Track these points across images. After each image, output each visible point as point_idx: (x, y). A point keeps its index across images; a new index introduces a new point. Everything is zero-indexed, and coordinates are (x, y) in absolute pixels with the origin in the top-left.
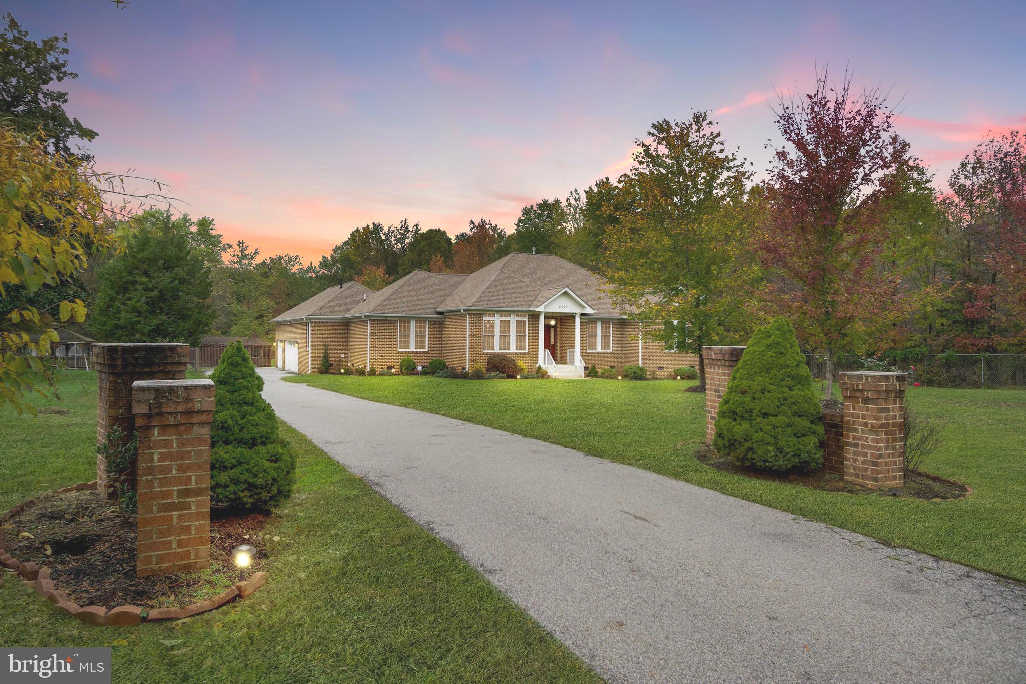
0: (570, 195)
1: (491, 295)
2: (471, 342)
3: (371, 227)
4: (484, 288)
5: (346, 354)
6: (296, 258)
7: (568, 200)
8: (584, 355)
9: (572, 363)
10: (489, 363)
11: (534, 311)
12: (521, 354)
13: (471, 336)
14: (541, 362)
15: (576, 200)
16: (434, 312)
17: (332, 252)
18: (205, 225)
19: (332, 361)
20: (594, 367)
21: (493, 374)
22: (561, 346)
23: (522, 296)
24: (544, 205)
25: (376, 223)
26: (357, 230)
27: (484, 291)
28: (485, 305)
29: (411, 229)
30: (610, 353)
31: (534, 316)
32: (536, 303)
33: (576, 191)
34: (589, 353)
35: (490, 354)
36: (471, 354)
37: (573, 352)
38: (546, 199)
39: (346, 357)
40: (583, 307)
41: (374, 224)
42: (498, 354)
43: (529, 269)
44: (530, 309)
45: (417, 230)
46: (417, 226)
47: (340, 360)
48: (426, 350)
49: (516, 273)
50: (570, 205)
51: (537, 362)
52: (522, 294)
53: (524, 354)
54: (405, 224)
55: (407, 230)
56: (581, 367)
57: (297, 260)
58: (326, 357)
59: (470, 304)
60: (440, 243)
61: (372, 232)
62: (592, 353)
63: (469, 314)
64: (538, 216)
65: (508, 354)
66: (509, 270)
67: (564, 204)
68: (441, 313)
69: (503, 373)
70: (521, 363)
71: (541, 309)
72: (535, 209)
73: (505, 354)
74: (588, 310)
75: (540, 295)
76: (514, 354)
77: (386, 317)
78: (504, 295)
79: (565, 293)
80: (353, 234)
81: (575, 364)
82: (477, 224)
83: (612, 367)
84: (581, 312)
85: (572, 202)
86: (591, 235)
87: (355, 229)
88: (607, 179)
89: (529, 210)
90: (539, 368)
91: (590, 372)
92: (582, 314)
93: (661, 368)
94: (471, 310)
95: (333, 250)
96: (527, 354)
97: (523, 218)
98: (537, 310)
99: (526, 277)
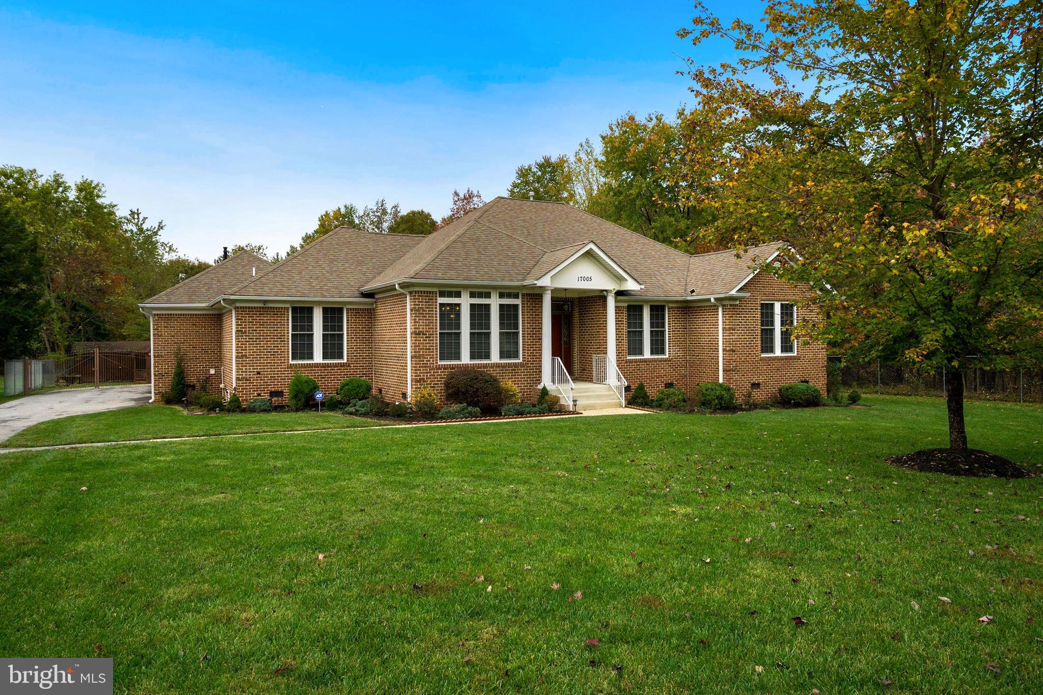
0: (579, 147)
1: (453, 259)
2: (415, 346)
3: (343, 210)
4: (443, 246)
5: (217, 368)
6: (259, 249)
7: (577, 154)
8: (622, 364)
9: (602, 379)
10: (447, 385)
11: (534, 287)
12: (509, 365)
13: (416, 333)
14: (546, 381)
15: (588, 154)
16: (357, 294)
17: (301, 241)
18: (88, 191)
19: (192, 379)
20: (641, 387)
21: (455, 407)
22: (581, 350)
23: (510, 262)
24: (546, 165)
25: (348, 204)
26: (327, 214)
27: (441, 253)
28: (440, 275)
29: (389, 211)
30: (665, 360)
31: (534, 296)
32: (536, 271)
33: (587, 142)
34: (631, 361)
35: (452, 367)
36: (415, 369)
37: (604, 361)
38: (548, 155)
39: (218, 374)
40: (620, 279)
41: (345, 206)
42: (466, 366)
43: (524, 221)
44: (526, 283)
45: (396, 212)
46: (395, 207)
47: (208, 378)
48: (345, 361)
49: (502, 226)
50: (580, 160)
51: (539, 381)
52: (511, 258)
53: (515, 365)
54: (382, 206)
55: (384, 212)
56: (617, 388)
57: (261, 251)
58: (180, 375)
59: (412, 273)
60: (423, 227)
61: (344, 216)
62: (636, 361)
63: (410, 293)
64: (539, 180)
65: (486, 366)
66: (490, 221)
67: (572, 159)
68: (370, 295)
69: (475, 405)
70: (509, 384)
71: (545, 282)
72: (534, 170)
73: (479, 366)
74: (631, 285)
75: (545, 258)
76: (497, 365)
77: (265, 302)
78: (478, 260)
79: (589, 254)
80: (321, 219)
81: (608, 382)
82: (462, 196)
83: (669, 385)
84: (617, 288)
85: (583, 156)
86: (611, 193)
87: (324, 213)
88: (632, 118)
89: (526, 170)
90: (545, 391)
91: (636, 397)
92: (619, 293)
93: (756, 385)
94: (413, 285)
95: (303, 239)
96: (521, 365)
97: (519, 181)
98: (540, 283)
99: (519, 232)
